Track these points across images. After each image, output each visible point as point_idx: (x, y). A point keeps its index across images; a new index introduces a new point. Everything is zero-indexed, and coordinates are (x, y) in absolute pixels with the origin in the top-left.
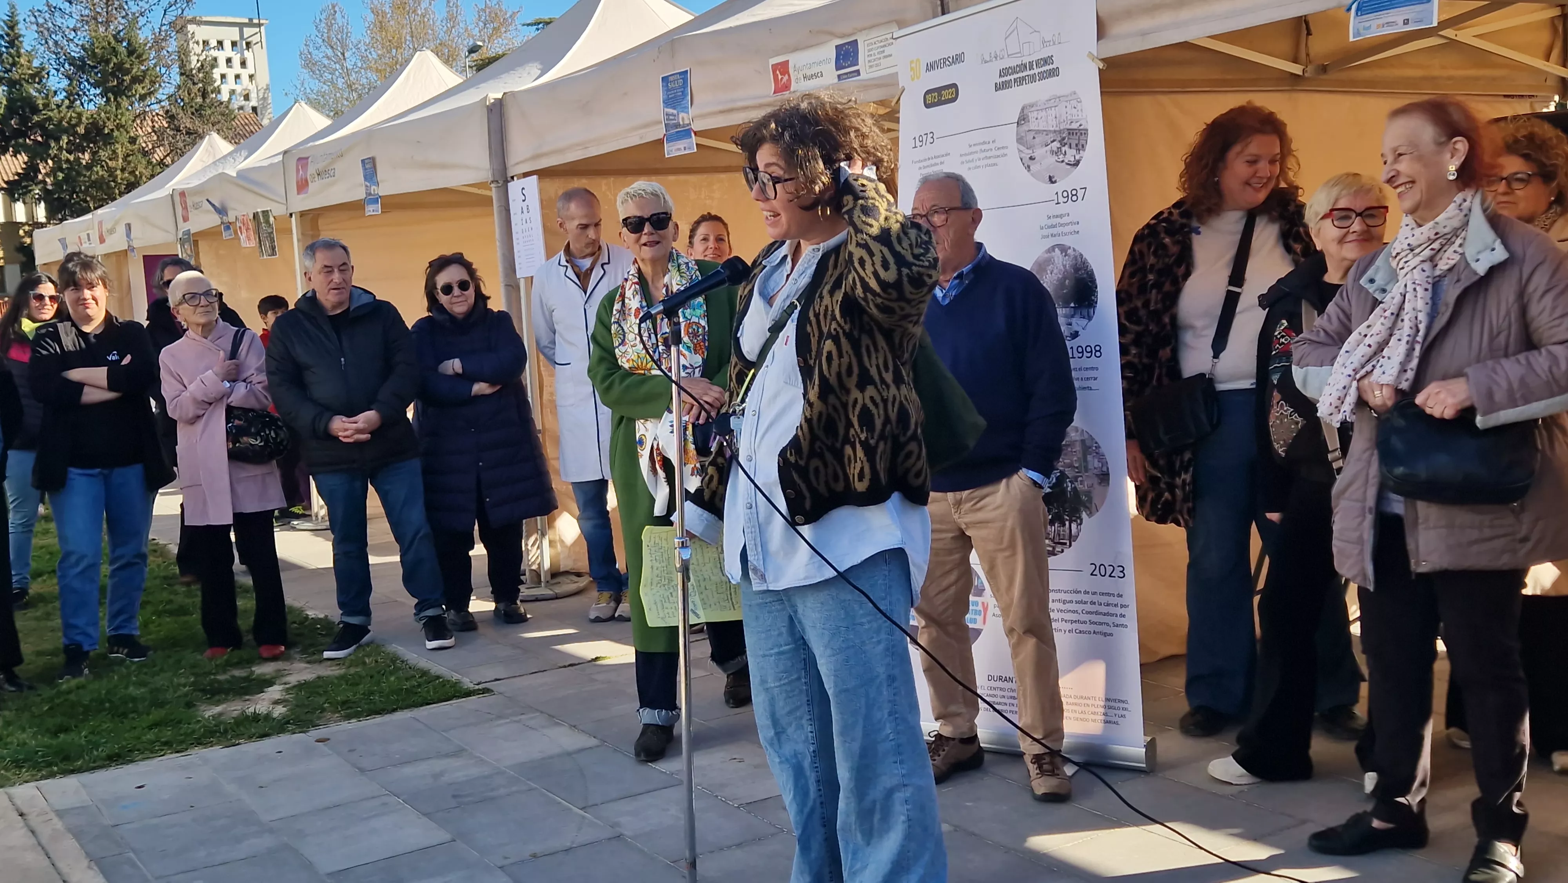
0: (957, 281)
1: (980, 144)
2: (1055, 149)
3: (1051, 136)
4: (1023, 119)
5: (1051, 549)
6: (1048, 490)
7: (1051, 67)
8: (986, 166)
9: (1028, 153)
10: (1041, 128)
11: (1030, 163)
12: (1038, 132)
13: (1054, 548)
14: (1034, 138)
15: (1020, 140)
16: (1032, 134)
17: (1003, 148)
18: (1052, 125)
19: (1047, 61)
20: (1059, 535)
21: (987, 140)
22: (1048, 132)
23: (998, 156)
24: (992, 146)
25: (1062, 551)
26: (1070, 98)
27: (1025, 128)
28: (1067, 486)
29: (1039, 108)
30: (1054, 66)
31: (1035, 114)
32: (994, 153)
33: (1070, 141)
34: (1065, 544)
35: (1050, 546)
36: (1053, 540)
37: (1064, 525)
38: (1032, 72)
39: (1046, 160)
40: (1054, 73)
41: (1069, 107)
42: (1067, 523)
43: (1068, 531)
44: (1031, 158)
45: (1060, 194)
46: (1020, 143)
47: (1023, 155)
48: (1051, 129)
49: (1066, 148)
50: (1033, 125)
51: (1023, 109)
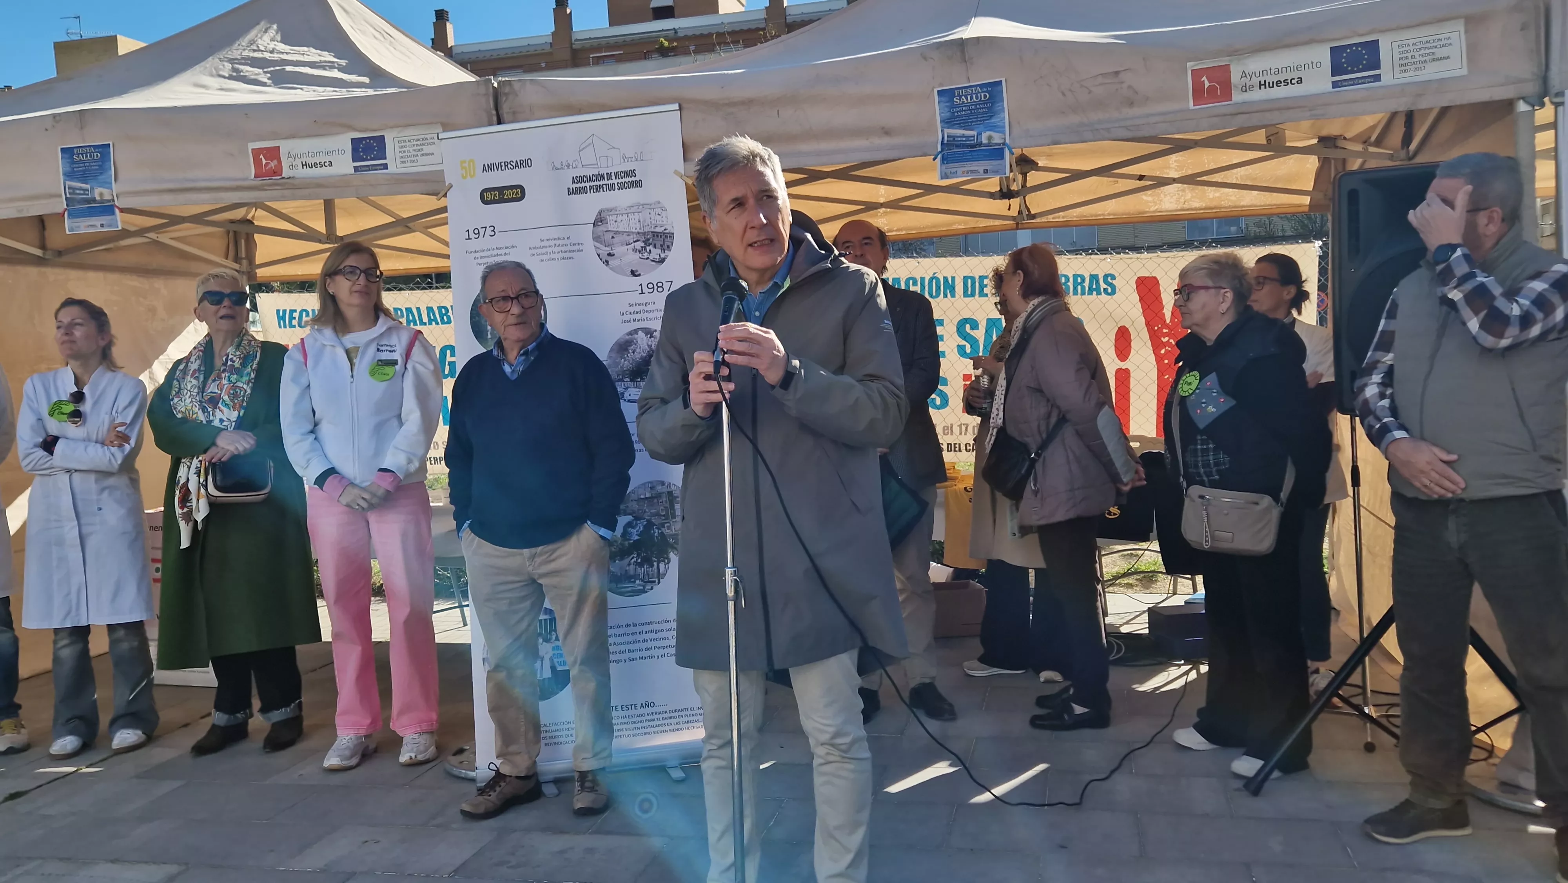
0: (523, 358)
1: (556, 239)
2: (639, 248)
3: (631, 239)
4: (600, 220)
5: (642, 588)
6: (637, 538)
7: (633, 179)
8: (562, 259)
9: (604, 250)
10: (620, 229)
11: (609, 258)
12: (617, 232)
13: (644, 587)
14: (613, 237)
15: (596, 238)
16: (612, 234)
17: (578, 244)
18: (635, 227)
19: (630, 173)
20: (648, 575)
21: (561, 236)
22: (629, 234)
23: (574, 251)
24: (568, 242)
25: (652, 589)
26: (653, 206)
27: (601, 228)
28: (654, 533)
29: (616, 213)
30: (637, 178)
31: (614, 218)
32: (569, 248)
33: (655, 242)
34: (654, 582)
35: (640, 585)
36: (642, 580)
37: (652, 566)
38: (610, 182)
39: (628, 256)
40: (638, 184)
41: (653, 213)
42: (655, 564)
43: (656, 571)
44: (610, 255)
45: (644, 287)
46: (597, 242)
47: (600, 252)
48: (634, 230)
49: (651, 247)
50: (612, 226)
51: (600, 213)
